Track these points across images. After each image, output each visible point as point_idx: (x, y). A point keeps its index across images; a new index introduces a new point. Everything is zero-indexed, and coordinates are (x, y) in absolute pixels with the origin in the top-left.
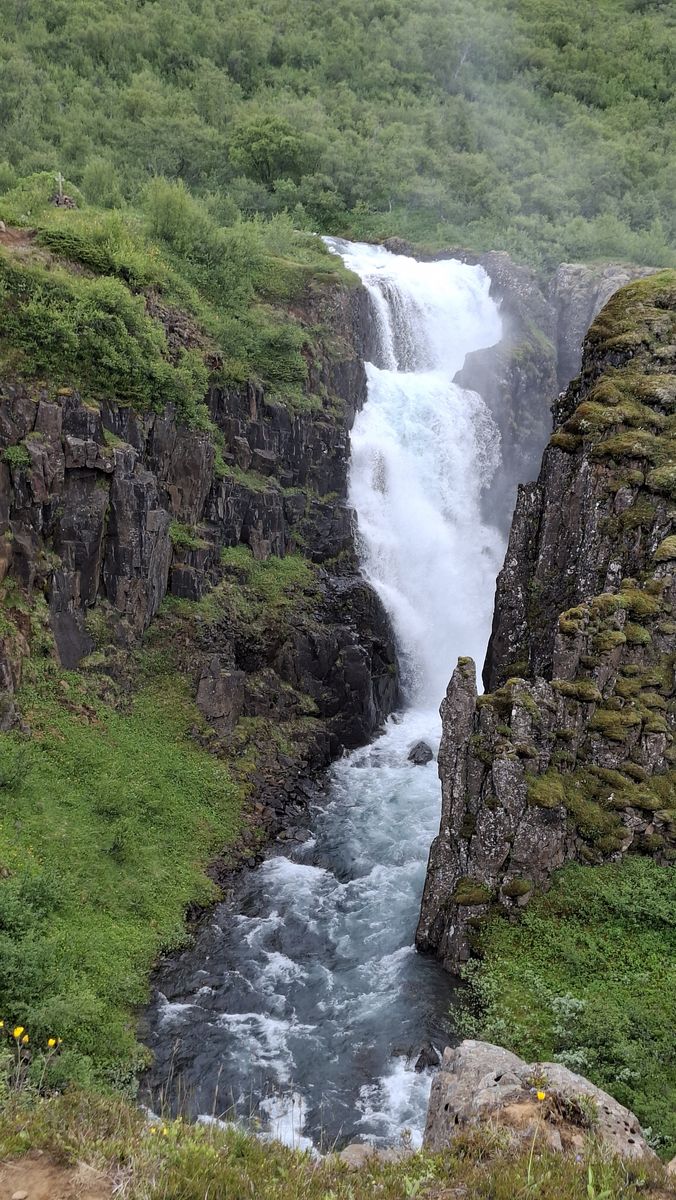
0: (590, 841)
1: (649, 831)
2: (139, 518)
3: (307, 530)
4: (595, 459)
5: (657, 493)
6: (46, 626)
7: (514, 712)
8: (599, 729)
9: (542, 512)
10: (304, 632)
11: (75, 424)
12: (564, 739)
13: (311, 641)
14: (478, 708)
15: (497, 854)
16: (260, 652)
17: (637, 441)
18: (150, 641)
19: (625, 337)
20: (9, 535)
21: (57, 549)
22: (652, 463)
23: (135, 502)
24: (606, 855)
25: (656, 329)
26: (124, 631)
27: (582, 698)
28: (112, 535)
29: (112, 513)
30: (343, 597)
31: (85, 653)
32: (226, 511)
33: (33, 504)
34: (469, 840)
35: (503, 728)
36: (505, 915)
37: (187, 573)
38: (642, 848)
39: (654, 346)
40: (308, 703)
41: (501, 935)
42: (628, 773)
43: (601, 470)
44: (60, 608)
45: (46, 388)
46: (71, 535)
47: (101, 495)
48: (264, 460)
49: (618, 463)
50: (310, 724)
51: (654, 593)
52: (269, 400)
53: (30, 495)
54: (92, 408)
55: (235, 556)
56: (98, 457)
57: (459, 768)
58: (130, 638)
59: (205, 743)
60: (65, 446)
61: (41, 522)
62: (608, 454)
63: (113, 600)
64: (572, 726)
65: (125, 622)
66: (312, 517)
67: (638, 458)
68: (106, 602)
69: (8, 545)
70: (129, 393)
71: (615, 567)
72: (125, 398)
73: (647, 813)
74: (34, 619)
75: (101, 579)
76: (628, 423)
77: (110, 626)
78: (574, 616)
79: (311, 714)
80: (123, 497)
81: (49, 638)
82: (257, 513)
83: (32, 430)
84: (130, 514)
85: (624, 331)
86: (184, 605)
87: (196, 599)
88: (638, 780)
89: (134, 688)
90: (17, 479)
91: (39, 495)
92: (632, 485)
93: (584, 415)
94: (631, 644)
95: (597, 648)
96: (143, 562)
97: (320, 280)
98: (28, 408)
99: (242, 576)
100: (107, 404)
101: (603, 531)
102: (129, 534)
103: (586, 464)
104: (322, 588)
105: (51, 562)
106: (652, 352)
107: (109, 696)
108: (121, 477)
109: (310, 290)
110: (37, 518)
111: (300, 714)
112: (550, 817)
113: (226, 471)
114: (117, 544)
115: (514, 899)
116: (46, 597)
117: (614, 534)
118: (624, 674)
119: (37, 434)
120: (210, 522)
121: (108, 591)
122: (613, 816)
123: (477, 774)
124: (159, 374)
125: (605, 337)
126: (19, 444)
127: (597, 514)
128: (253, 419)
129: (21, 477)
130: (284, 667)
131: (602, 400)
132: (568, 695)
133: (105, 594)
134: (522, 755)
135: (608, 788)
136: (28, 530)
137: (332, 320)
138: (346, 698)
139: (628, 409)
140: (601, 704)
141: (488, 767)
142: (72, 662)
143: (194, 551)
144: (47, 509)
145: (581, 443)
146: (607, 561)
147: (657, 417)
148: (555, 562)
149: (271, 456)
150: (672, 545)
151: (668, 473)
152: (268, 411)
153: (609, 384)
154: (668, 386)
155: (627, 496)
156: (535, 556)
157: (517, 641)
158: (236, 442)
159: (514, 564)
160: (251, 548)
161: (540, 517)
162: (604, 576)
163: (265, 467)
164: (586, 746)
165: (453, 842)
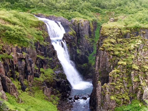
0: (118, 104)
3: (49, 64)
7: (106, 88)
8: (116, 89)
9: (99, 59)
11: (18, 51)
12: (112, 91)
14: (102, 88)
15: (107, 107)
17: (112, 49)
19: (106, 34)
20: (10, 70)
21: (18, 71)
22: (114, 52)
24: (120, 105)
25: (110, 33)
29: (26, 65)
30: (58, 74)
32: (39, 62)
34: (102, 106)
35: (105, 90)
37: (37, 73)
38: (124, 104)
42: (120, 94)
43: (108, 53)
46: (20, 69)
47: (24, 62)
48: (42, 54)
49: (110, 52)
51: (119, 69)
52: (40, 43)
54: (20, 48)
55: (42, 70)
57: (100, 97)
58: (31, 85)
59: (48, 100)
60: (17, 55)
62: (108, 51)
64: (113, 89)
65: (30, 83)
67: (112, 51)
68: (26, 80)
71: (112, 66)
73: (124, 99)
75: (25, 76)
76: (110, 46)
77: (28, 83)
78: (110, 74)
82: (43, 62)
83: (11, 52)
85: (106, 33)
86: (37, 79)
87: (39, 77)
90: (10, 61)
91: (14, 63)
93: (104, 46)
94: (117, 77)
95: (114, 78)
96: (32, 72)
98: (10, 49)
99: (43, 73)
101: (109, 61)
102: (29, 68)
103: (105, 52)
104: (55, 73)
106: (110, 36)
109: (40, 24)
112: (114, 101)
113: (38, 56)
114: (27, 70)
117: (111, 62)
122: (120, 100)
123: (102, 97)
125: (103, 34)
126: (10, 55)
127: (108, 59)
131: (106, 43)
132: (112, 85)
133: (26, 78)
134: (108, 93)
135: (118, 97)
137: (44, 29)
139: (109, 44)
140: (115, 85)
141: (104, 96)
143: (37, 70)
144: (15, 65)
145: (104, 49)
146: (110, 66)
147: (113, 45)
148: (102, 67)
149: (43, 53)
150: (120, 63)
151: (117, 53)
152: (41, 45)
153: (106, 40)
154: (113, 41)
155: (111, 56)
156: (99, 66)
157: (98, 78)
158: (38, 51)
159: (97, 67)
160: (43, 68)
161: (99, 61)
162: (110, 68)
163: (42, 55)
164: (114, 91)
165: (100, 107)
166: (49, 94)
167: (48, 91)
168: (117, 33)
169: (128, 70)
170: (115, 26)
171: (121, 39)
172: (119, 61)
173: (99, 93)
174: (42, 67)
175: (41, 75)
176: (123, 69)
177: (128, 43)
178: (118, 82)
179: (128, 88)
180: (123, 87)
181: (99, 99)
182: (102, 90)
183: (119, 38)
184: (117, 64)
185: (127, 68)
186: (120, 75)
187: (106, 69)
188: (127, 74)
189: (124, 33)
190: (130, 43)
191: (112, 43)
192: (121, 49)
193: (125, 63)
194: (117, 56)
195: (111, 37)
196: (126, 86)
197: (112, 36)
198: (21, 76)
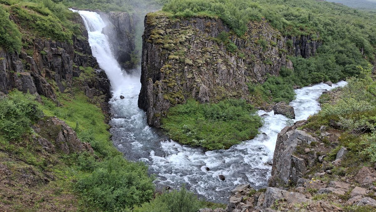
0: (172, 104)
1: (179, 100)
2: (68, 63)
3: (89, 62)
4: (155, 44)
5: (166, 49)
6: (56, 86)
7: (159, 86)
8: (169, 87)
9: (147, 54)
10: (98, 80)
11: (52, 45)
12: (165, 89)
13: (99, 81)
14: (154, 86)
15: (161, 108)
16: (91, 85)
17: (160, 41)
18: (74, 86)
20: (44, 69)
21: (53, 70)
22: (164, 44)
23: (67, 60)
24: (174, 105)
25: (157, 22)
26: (69, 84)
27: (166, 82)
28: (63, 66)
29: (62, 62)
30: (100, 73)
31: (64, 90)
32: (77, 60)
33: (48, 62)
34: (155, 107)
35: (158, 89)
36: (164, 117)
37: (76, 72)
38: (179, 103)
39: (158, 25)
40: (101, 92)
41: (165, 120)
42: (174, 93)
43: (157, 46)
44: (58, 82)
45: (45, 38)
46: (56, 67)
47: (60, 59)
49: (159, 45)
50: (103, 96)
51: (170, 65)
52: (77, 38)
53: (47, 60)
54: (54, 42)
55: (81, 68)
56: (58, 51)
58: (70, 86)
59: (90, 102)
60: (52, 50)
61: (50, 65)
62: (157, 43)
63: (65, 79)
64: (165, 87)
65: (68, 83)
66: (89, 59)
67: (162, 44)
68: (64, 80)
69: (45, 71)
70: (60, 38)
71: (162, 61)
72: (59, 39)
73: (178, 98)
74: (54, 85)
75: (62, 75)
76: (158, 38)
77: (66, 84)
78: (162, 70)
79: (102, 94)
80: (64, 59)
81: (58, 88)
82: (82, 60)
83: (44, 47)
84: (66, 62)
85: (153, 23)
86: (77, 78)
87: (78, 77)
88: (175, 93)
89: (74, 95)
90: (44, 57)
91: (49, 60)
92: (162, 48)
93: (152, 37)
94: (169, 73)
95: (166, 74)
96: (70, 71)
97: (77, 15)
98: (42, 43)
99: (83, 72)
100: (56, 41)
101: (159, 56)
102: (67, 66)
104: (96, 72)
105: (53, 73)
107: (71, 97)
108: (63, 55)
109: (75, 17)
110: (49, 65)
111: (101, 94)
112: (168, 101)
113: (76, 52)
114: (64, 68)
115: (164, 114)
116: (54, 80)
117: (161, 56)
118: (169, 78)
119: (46, 48)
120: (75, 62)
121: (64, 77)
122: (174, 99)
123: (155, 97)
124: (64, 34)
125: (150, 24)
126: (42, 50)
127: (157, 53)
128: (76, 42)
129: (45, 57)
130: (96, 87)
131: (153, 34)
132: (164, 82)
133: (63, 78)
134: (162, 92)
135: (172, 95)
136: (47, 67)
137: (81, 23)
138: (107, 90)
139: (157, 36)
140: (168, 83)
141: (157, 95)
142: (63, 92)
143: (76, 68)
144: (50, 63)
145: (152, 42)
146: (160, 61)
147: (162, 37)
148: (151, 62)
149: (81, 49)
150: (171, 57)
151: (167, 45)
152: (78, 40)
153: (154, 32)
154: (162, 32)
155: (161, 50)
156: (148, 61)
157: (147, 75)
158: (76, 47)
159: (145, 63)
160: (83, 66)
161: (147, 55)
162: (160, 63)
163: (81, 51)
164: (167, 89)
165: (152, 108)
166: (91, 95)
167: (90, 91)
168: (165, 23)
169: (180, 65)
170: (162, 15)
171: (171, 30)
172: (169, 54)
173: (151, 92)
174: (81, 65)
175: (82, 74)
176: (175, 64)
177: (178, 34)
178: (171, 79)
179: (182, 85)
180: (176, 84)
181: (151, 99)
182: (154, 89)
183: (168, 29)
184: (168, 59)
185: (180, 63)
186: (172, 71)
187: (156, 64)
188: (180, 70)
189: (173, 22)
190: (180, 34)
191: (160, 34)
192: (172, 41)
193: (177, 57)
194: (167, 49)
195: (159, 28)
196: (180, 83)
197: (160, 26)
198: (58, 75)
